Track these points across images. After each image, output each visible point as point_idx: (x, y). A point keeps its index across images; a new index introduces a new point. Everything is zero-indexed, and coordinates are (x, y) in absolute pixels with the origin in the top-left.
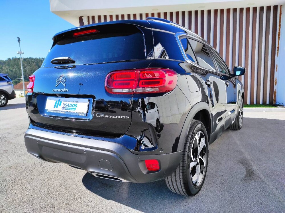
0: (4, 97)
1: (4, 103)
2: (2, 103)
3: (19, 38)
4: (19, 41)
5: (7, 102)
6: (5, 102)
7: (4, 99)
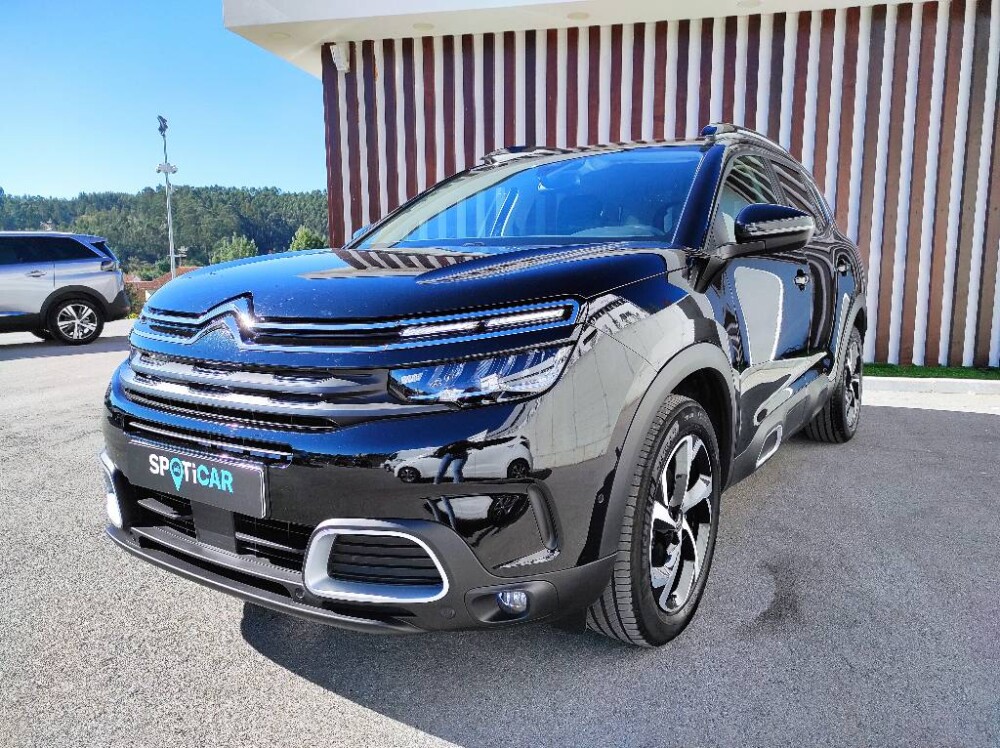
0: (90, 311)
1: (90, 331)
2: (86, 331)
3: (162, 120)
4: (162, 129)
5: (100, 329)
6: (94, 329)
7: (91, 318)
